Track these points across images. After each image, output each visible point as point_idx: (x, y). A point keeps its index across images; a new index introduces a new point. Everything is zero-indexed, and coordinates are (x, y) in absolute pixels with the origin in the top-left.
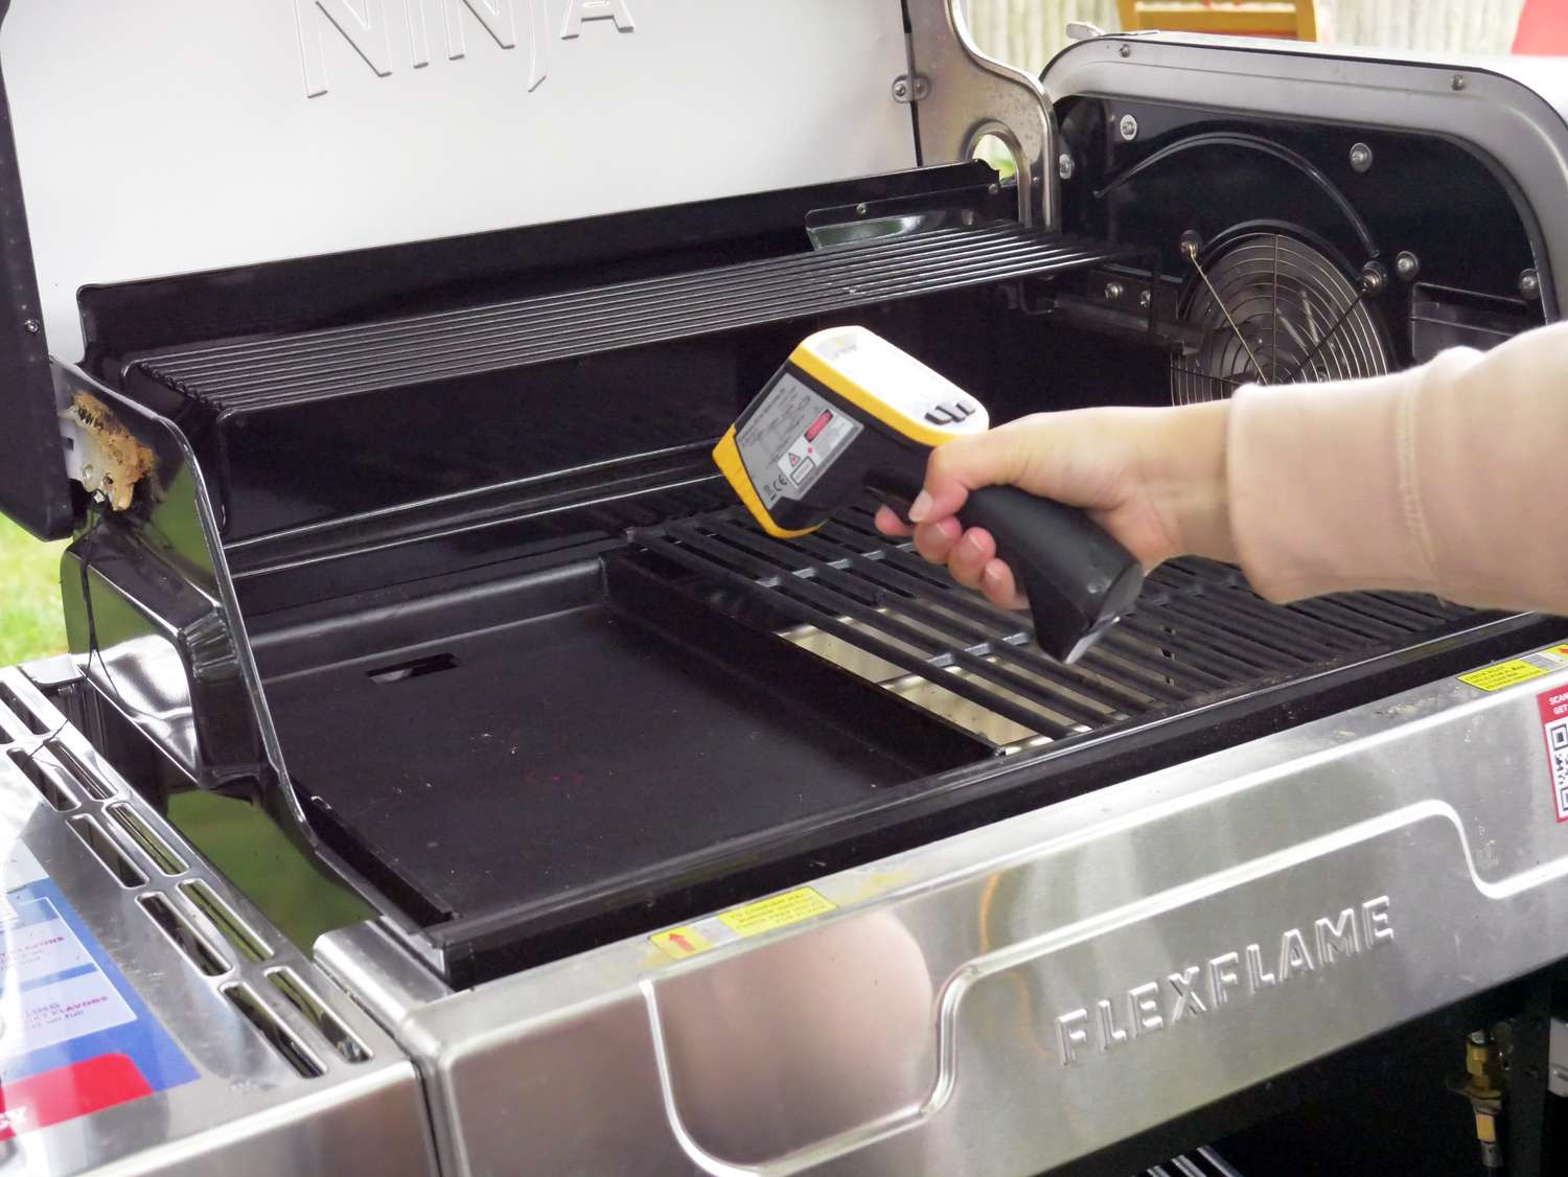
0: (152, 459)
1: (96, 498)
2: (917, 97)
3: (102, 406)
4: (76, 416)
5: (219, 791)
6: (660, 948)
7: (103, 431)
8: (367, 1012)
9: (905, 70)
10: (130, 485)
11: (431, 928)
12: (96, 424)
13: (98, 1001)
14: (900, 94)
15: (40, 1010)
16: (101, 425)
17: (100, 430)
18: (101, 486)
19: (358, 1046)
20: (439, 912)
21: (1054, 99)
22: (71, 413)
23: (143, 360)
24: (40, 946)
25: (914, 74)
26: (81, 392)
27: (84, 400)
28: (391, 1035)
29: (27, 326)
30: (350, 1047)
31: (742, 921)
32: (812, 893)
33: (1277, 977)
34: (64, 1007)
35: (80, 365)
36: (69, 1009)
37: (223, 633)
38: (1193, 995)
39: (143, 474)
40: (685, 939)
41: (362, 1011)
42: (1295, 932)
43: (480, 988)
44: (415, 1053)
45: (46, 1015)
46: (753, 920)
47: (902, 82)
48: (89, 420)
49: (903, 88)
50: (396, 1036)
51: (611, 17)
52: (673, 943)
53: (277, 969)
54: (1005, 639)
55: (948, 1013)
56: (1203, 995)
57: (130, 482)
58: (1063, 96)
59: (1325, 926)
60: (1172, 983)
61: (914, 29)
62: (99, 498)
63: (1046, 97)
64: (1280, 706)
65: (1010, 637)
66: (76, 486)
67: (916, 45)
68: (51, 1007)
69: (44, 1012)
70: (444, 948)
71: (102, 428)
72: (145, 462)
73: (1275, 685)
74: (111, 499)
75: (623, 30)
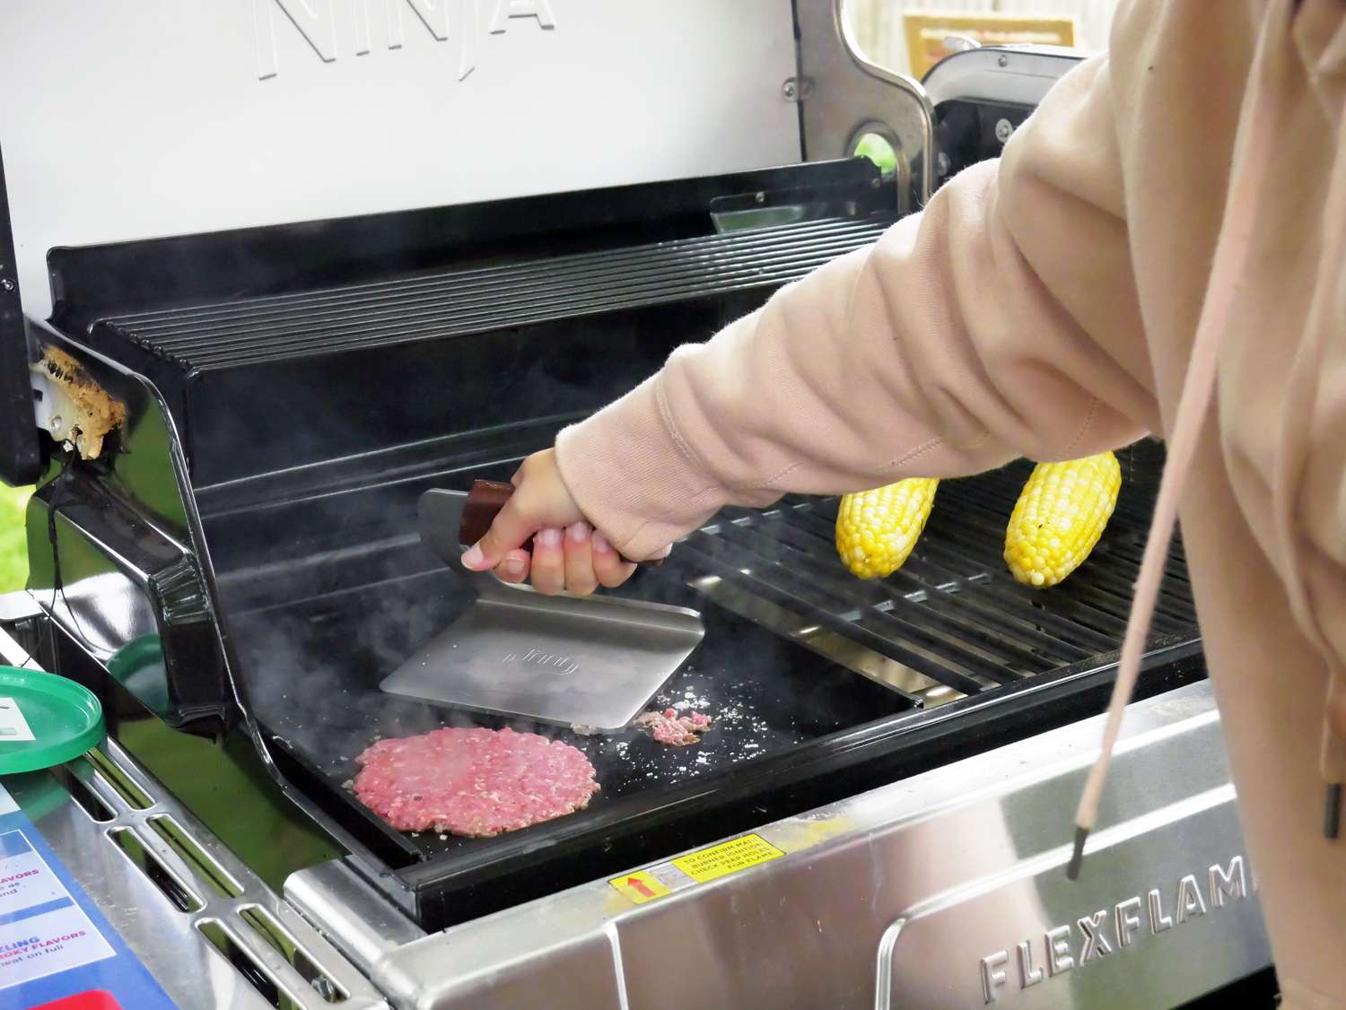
0: (124, 413)
1: (65, 447)
2: (803, 97)
3: (73, 361)
4: (47, 371)
5: (183, 729)
6: (620, 893)
7: (73, 385)
8: (341, 951)
9: (794, 74)
10: (100, 437)
11: (402, 869)
12: (66, 378)
13: (76, 935)
14: (788, 94)
15: (20, 944)
16: (71, 379)
17: (70, 383)
18: (70, 436)
19: (333, 984)
20: (407, 854)
21: (935, 102)
22: (41, 367)
23: (108, 319)
24: (15, 879)
25: (801, 77)
26: (51, 347)
27: (53, 354)
28: (367, 976)
29: (3, 285)
30: (324, 985)
31: (695, 866)
32: (759, 840)
33: (1174, 919)
34: (44, 943)
35: (49, 321)
36: (48, 943)
37: (193, 578)
38: (1101, 936)
39: (113, 426)
40: (643, 883)
41: (335, 950)
42: (1191, 878)
43: (451, 930)
44: (392, 994)
45: (26, 950)
46: (706, 866)
47: (791, 84)
48: (59, 374)
49: (791, 89)
50: (372, 977)
51: (535, 15)
52: (631, 888)
53: (248, 906)
54: (907, 596)
55: (884, 954)
56: (1111, 937)
57: (100, 434)
58: (942, 100)
59: (1217, 873)
60: (1083, 925)
61: (804, 35)
62: (68, 447)
63: (927, 100)
64: (1169, 665)
65: (911, 595)
66: (44, 435)
67: (805, 51)
68: (31, 941)
69: (24, 947)
70: (417, 891)
71: (72, 381)
72: (116, 415)
73: (1166, 646)
74: (80, 449)
75: (545, 28)
